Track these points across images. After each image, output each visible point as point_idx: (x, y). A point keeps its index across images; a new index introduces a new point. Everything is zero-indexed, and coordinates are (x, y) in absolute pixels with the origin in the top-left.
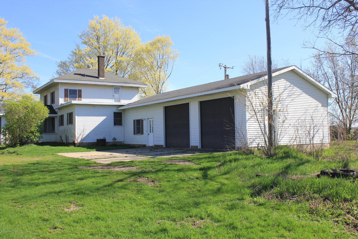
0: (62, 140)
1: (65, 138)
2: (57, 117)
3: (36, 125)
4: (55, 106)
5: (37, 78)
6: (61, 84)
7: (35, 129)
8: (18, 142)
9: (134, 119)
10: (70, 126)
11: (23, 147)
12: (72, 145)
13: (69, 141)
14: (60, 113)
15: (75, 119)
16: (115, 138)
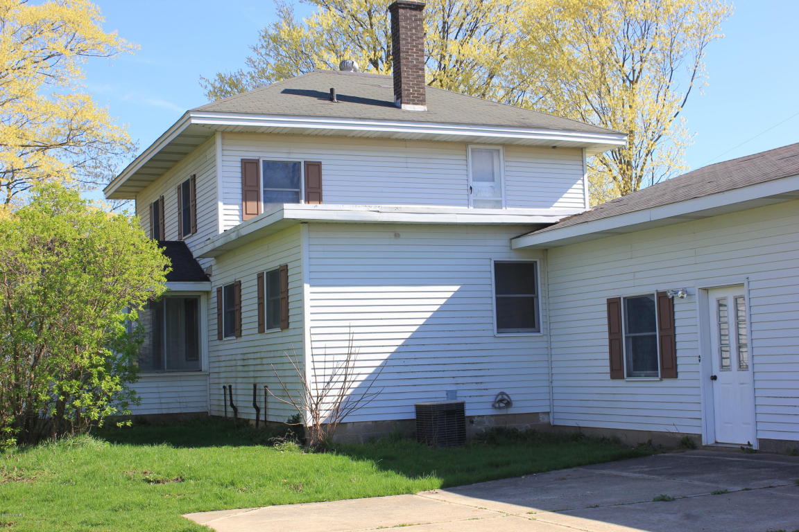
0: (232, 405)
1: (252, 398)
2: (208, 293)
3: (99, 334)
4: (197, 245)
5: (129, 146)
6: (223, 138)
7: (96, 359)
8: (9, 430)
9: (613, 294)
10: (275, 336)
11: (34, 455)
12: (289, 438)
13: (270, 412)
14: (221, 277)
15: (302, 300)
16: (505, 397)
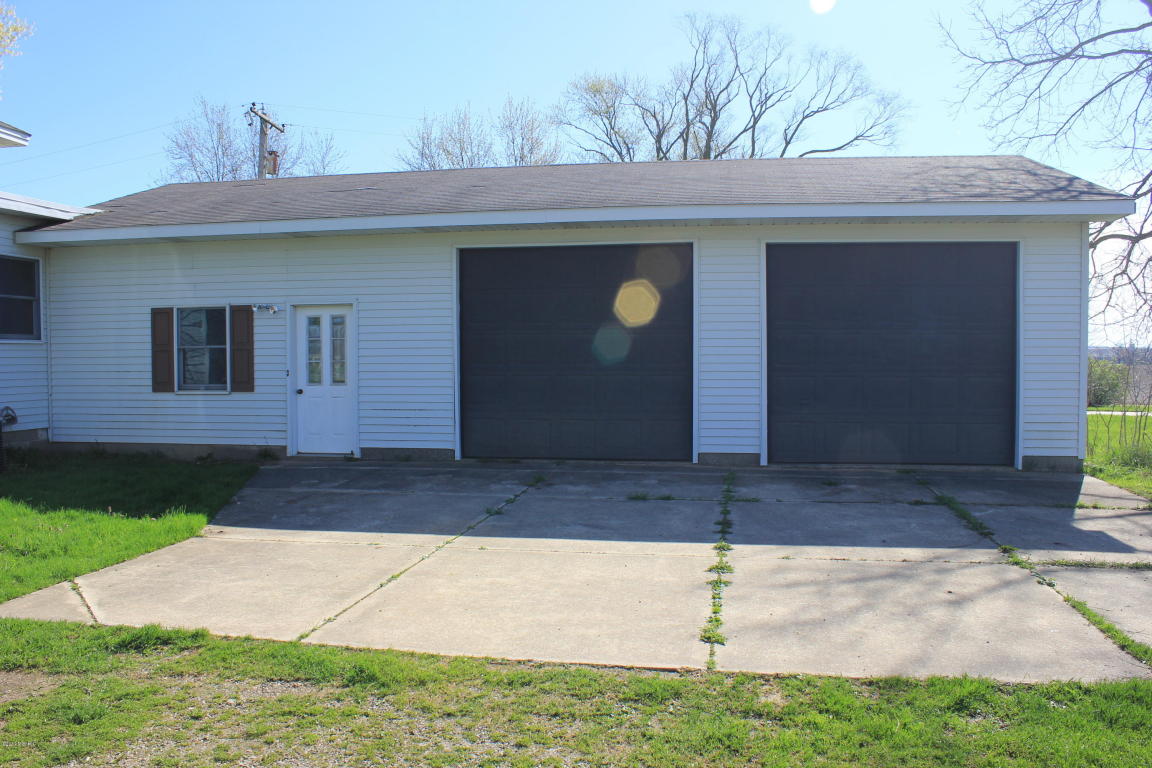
9: (162, 304)
16: (10, 412)
